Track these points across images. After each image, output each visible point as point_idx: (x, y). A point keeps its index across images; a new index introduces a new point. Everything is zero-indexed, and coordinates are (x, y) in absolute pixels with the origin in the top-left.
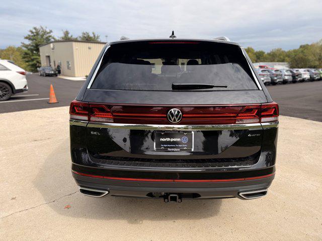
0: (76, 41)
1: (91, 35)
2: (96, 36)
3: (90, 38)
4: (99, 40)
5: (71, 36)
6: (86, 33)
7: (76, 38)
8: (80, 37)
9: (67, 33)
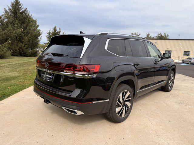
0: (153, 39)
1: (163, 35)
2: (167, 35)
3: (162, 36)
4: (168, 38)
5: (151, 36)
6: (160, 34)
7: (154, 37)
8: (156, 37)
9: (149, 35)
